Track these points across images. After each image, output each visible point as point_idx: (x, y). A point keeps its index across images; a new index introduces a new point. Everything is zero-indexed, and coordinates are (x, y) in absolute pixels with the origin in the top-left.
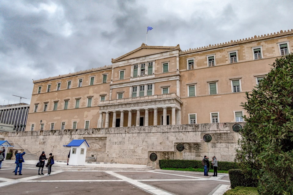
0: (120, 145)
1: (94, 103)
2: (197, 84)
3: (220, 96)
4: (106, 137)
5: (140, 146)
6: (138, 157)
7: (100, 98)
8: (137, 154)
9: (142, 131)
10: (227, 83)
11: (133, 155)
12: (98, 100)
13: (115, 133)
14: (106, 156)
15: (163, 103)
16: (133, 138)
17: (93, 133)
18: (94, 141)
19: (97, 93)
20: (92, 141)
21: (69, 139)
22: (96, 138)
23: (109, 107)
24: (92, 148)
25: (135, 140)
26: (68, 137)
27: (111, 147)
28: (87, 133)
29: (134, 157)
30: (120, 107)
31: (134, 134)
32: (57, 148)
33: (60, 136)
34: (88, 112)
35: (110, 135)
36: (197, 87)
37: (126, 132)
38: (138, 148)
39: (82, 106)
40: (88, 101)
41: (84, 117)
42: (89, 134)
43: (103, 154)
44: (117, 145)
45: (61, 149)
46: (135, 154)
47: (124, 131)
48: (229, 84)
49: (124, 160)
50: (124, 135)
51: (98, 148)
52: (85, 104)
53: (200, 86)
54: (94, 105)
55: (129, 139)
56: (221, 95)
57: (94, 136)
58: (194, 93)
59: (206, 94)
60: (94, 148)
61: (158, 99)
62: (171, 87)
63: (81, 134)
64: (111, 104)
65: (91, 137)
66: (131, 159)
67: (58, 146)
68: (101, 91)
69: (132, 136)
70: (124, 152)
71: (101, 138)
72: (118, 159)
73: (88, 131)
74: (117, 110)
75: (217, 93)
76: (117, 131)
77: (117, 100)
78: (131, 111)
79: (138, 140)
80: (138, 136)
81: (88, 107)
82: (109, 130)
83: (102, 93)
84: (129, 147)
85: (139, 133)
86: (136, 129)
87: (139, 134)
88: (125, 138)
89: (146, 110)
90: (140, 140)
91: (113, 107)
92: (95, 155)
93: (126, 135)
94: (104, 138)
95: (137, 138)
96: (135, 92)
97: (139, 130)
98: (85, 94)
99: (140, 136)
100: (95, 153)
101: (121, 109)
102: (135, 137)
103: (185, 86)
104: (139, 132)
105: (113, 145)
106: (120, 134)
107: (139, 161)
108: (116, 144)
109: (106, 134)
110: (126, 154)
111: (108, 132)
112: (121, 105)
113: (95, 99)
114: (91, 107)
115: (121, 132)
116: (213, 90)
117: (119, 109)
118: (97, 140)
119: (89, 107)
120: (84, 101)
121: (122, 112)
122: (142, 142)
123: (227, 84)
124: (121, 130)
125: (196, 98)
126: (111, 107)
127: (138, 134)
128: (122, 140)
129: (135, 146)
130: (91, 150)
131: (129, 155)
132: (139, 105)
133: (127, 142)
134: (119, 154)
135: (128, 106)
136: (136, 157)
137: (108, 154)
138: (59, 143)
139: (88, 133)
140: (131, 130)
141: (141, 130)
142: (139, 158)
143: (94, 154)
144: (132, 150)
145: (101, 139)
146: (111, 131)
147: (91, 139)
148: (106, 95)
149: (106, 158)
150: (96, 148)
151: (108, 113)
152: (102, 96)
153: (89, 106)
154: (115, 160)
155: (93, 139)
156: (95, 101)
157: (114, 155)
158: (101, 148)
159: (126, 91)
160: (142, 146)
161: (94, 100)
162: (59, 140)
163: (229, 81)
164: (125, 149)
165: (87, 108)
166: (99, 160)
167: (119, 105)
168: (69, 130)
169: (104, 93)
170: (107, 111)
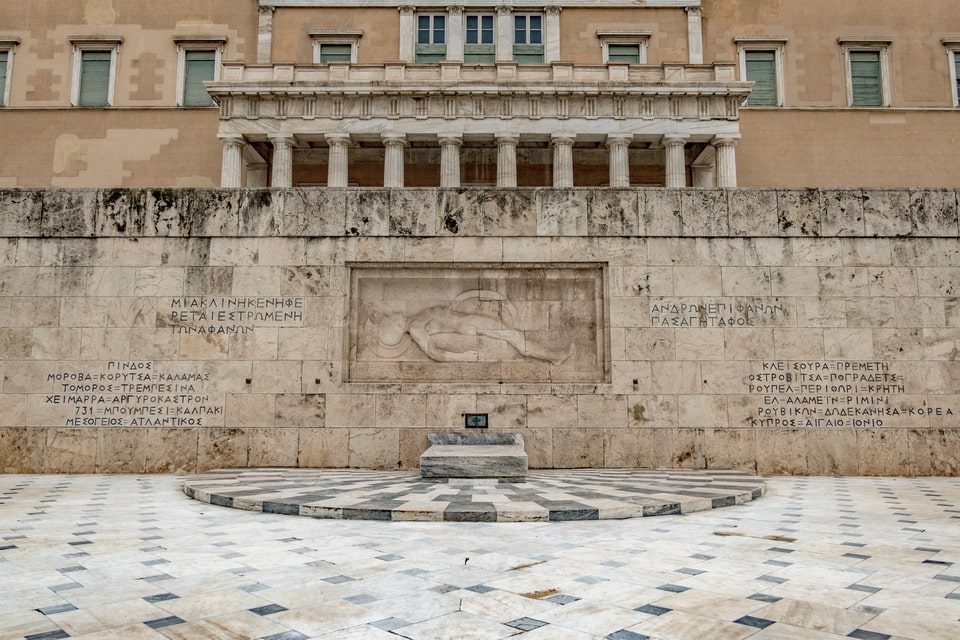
0: (747, 331)
1: (134, 88)
2: (791, 47)
3: (901, 120)
4: (600, 267)
5: (927, 333)
6: (920, 421)
7: (175, 62)
8: (913, 399)
9: (933, 227)
10: (933, 60)
11: (882, 405)
12: (158, 72)
13: (687, 231)
14: (620, 415)
15: (666, 112)
16: (864, 278)
17: (451, 224)
18: (452, 295)
19: (148, 23)
20: (429, 297)
21: (182, 274)
22: (489, 275)
23: (292, 109)
24: (449, 356)
25: (875, 291)
26: (165, 258)
27: (661, 346)
28: (381, 227)
29: (885, 418)
30: (375, 109)
31: (866, 249)
32: (36, 354)
33: (49, 249)
34: (81, 136)
35: (632, 245)
36: (786, 62)
37: (794, 231)
38: (914, 353)
39: (30, 95)
40: (83, 72)
41: (56, 169)
42: (407, 235)
43: (589, 405)
44: (713, 334)
45: (85, 369)
46: (897, 399)
47: (773, 218)
48: (939, 65)
49: (799, 443)
50: (771, 252)
51: (506, 353)
52: (54, 88)
53: (801, 57)
54: (133, 97)
55: (829, 283)
56: (904, 112)
57: (461, 249)
58: (775, 91)
59: (837, 103)
60: (470, 355)
61: (646, 84)
62: (654, 41)
63: (315, 230)
64: (319, 90)
65: (429, 257)
66: (866, 439)
67: (40, 334)
68: (186, 17)
69: (847, 260)
70: (794, 385)
71: (532, 276)
72: (742, 444)
73: (398, 212)
74: (362, 127)
75: (887, 99)
76: (704, 215)
77: (351, 67)
78: (456, 144)
79: (906, 290)
80: (905, 264)
81: (83, 108)
82: (624, 204)
83: (190, 28)
84: (829, 343)
85: (910, 237)
86: (884, 208)
87: (908, 244)
88: (787, 272)
89: (565, 143)
90: (926, 287)
91: (329, 109)
92: (501, 410)
93: (788, 254)
94: (571, 276)
95: (897, 274)
96: (432, 47)
97: (908, 217)
98: (53, 20)
99: (924, 259)
100: (501, 401)
101: (389, 125)
102: (876, 271)
103: (724, 51)
104: (907, 228)
105: (681, 332)
106: (739, 244)
107: (937, 447)
108: (703, 322)
109: (590, 237)
110: (817, 401)
111: (617, 226)
112: (382, 102)
113: (135, 62)
114: (105, 109)
115: (741, 225)
116: (866, 86)
117: (376, 122)
118: (482, 285)
119: (92, 108)
120: (46, 64)
121: (397, 143)
122: (940, 307)
123: (932, 67)
124: (740, 208)
125: (786, 116)
126: (316, 109)
127: (899, 243)
128: (759, 290)
129: (886, 334)
130: (442, 373)
131: (840, 406)
132: (516, 112)
133: (813, 309)
134: (745, 402)
135: (434, 109)
136: (904, 416)
137: (635, 399)
138: (55, 311)
139: (393, 224)
140: (833, 210)
141: (923, 219)
142: (937, 426)
143: (487, 406)
144: (867, 366)
145: (530, 277)
146: (648, 219)
147: (430, 275)
148: (224, 42)
149: (627, 437)
150: (485, 356)
151: (287, 144)
152: (190, 47)
153: (92, 99)
154: (716, 446)
155: (454, 276)
156: (135, 72)
157: (700, 411)
158: (542, 353)
159: (371, 34)
160: (944, 333)
161: (127, 63)
162: (48, 287)
163: (939, 50)
164: (801, 359)
165: (77, 115)
166: (549, 451)
167: (372, 97)
168: (165, 197)
169: (209, 29)
170: (280, 133)
